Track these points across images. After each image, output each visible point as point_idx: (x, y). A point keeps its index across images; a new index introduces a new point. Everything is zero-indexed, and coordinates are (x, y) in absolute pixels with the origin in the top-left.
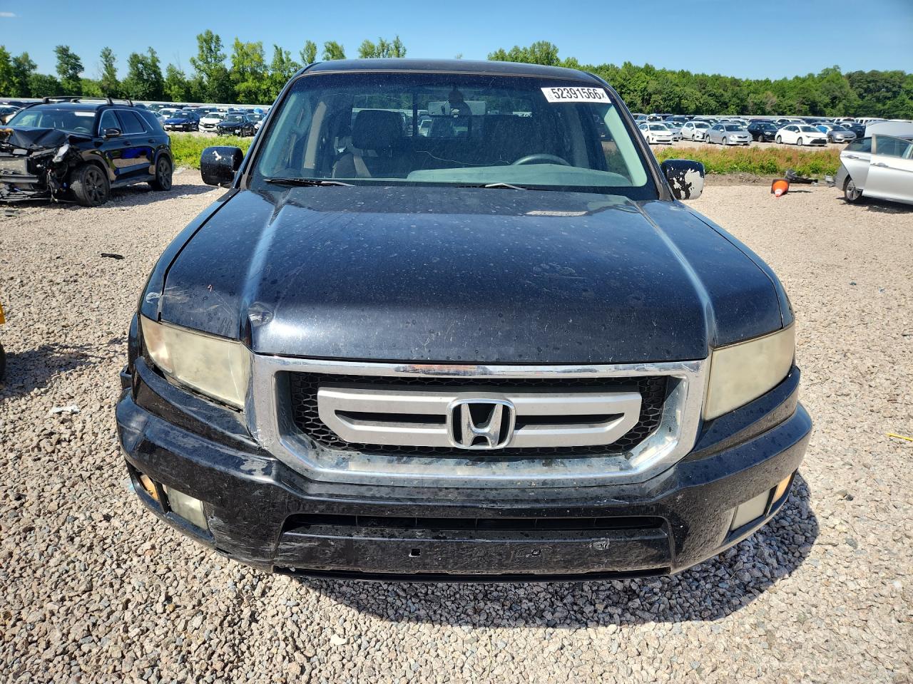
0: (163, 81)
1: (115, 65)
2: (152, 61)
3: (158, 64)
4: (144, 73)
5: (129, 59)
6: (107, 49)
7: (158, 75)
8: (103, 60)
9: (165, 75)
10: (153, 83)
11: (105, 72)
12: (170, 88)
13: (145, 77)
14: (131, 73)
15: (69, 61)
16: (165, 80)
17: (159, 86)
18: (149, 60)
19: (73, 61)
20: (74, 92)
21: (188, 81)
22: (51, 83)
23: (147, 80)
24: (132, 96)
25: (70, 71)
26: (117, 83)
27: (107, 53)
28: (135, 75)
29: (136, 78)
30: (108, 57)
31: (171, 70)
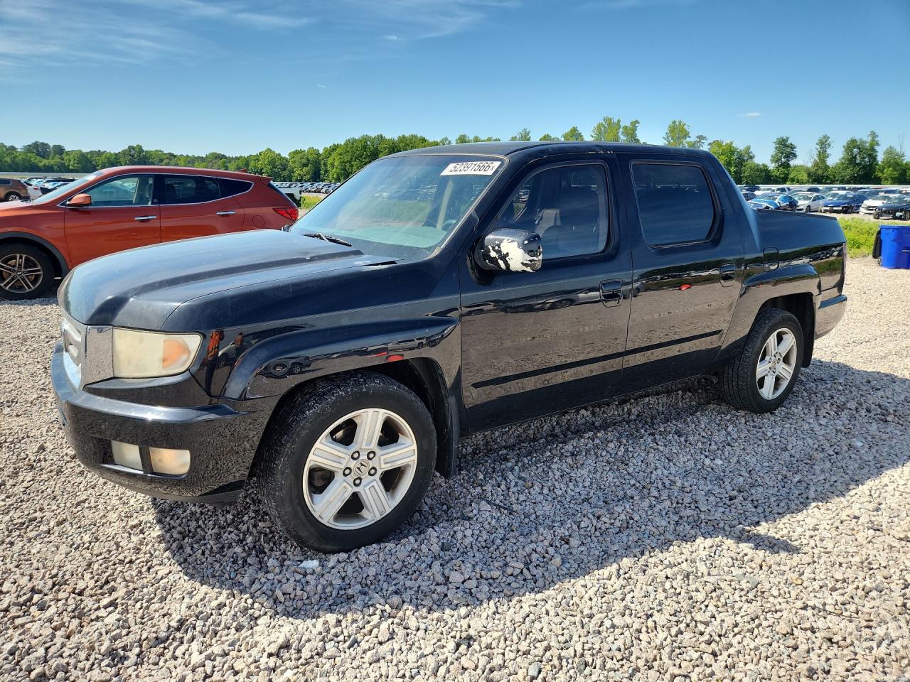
0: (877, 164)
1: (829, 151)
2: (870, 145)
3: (876, 148)
4: (858, 157)
5: (845, 144)
6: (825, 137)
7: (873, 158)
8: (818, 147)
9: (880, 158)
10: (864, 167)
11: (817, 158)
12: (882, 171)
13: (858, 161)
14: (843, 158)
15: (786, 150)
16: (879, 163)
17: (870, 169)
18: (868, 144)
19: (789, 150)
20: (781, 178)
21: (906, 164)
22: (762, 171)
23: (859, 164)
24: (837, 181)
25: (783, 160)
26: (827, 167)
27: (824, 140)
28: (848, 160)
29: (847, 162)
30: (824, 144)
31: (890, 152)
